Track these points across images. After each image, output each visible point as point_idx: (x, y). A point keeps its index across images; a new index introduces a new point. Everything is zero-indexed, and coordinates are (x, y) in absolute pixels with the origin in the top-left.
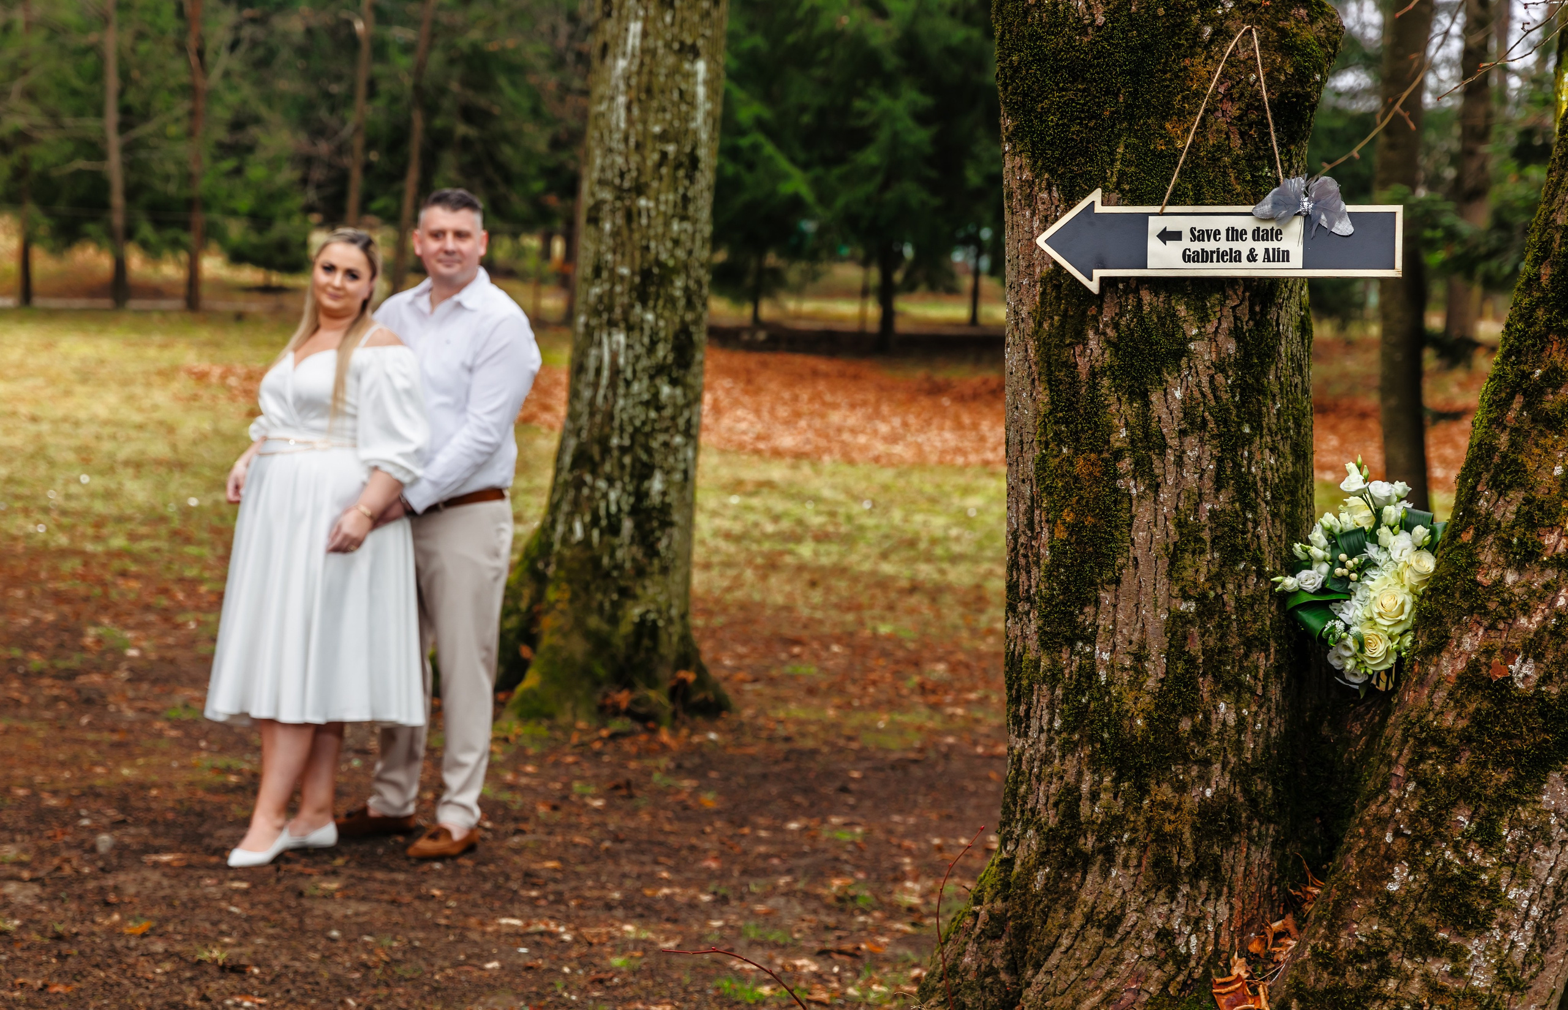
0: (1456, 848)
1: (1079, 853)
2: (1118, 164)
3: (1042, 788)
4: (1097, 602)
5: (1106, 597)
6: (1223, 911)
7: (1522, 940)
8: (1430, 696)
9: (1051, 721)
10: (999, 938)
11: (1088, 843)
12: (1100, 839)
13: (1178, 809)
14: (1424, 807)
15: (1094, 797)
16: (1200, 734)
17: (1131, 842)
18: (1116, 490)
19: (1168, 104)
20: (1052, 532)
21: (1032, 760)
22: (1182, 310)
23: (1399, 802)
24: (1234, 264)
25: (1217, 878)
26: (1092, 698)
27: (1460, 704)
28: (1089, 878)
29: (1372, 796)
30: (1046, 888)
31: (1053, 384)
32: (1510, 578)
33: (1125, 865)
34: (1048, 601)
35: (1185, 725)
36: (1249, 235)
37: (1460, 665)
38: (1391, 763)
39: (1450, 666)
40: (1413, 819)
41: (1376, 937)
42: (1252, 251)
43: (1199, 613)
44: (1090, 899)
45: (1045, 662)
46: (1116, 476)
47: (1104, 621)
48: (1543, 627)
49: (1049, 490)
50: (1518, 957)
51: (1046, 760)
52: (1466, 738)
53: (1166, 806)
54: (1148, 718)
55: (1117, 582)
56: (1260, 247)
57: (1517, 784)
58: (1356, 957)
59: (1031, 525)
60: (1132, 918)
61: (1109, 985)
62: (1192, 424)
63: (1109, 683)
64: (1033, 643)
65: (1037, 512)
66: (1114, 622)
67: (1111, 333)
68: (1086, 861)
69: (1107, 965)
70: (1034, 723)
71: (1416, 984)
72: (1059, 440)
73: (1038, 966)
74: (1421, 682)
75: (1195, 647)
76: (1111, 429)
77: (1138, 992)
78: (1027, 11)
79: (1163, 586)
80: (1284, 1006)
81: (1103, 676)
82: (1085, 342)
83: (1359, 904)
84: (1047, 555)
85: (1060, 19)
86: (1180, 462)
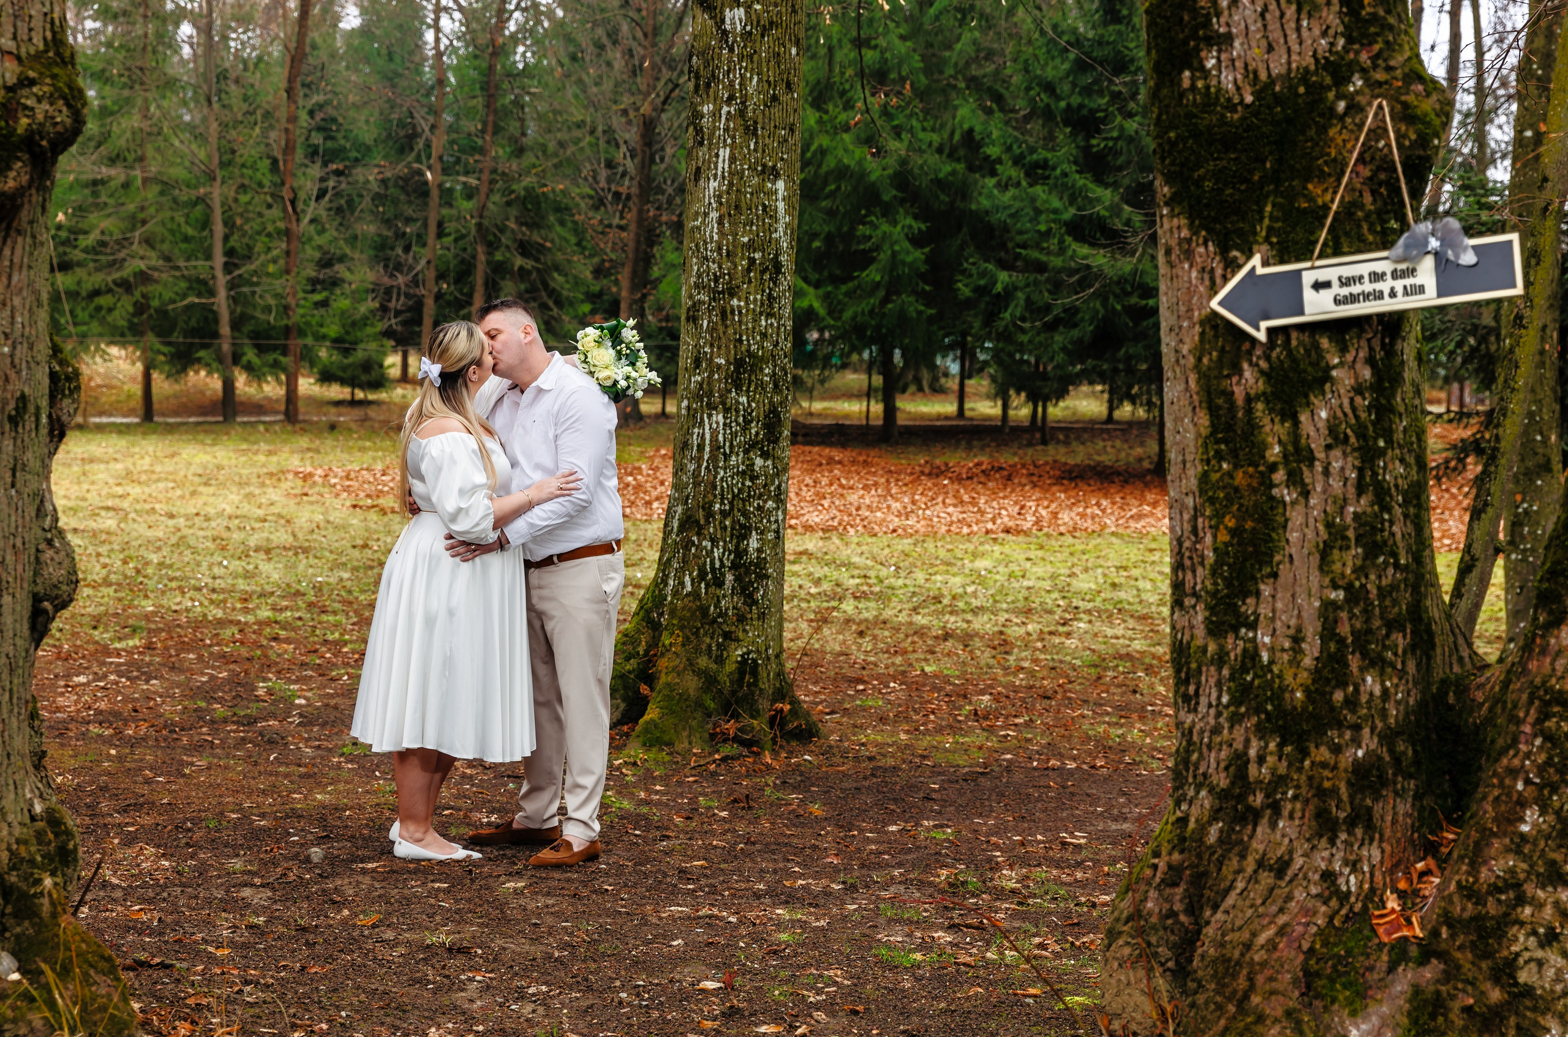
1: (1249, 808)
2: (1266, 222)
3: (1213, 755)
4: (1258, 594)
5: (1266, 590)
6: (1376, 854)
8: (1552, 663)
9: (1219, 697)
10: (1176, 885)
11: (1258, 799)
12: (1267, 796)
13: (1335, 768)
14: (1550, 758)
15: (1261, 760)
16: (1352, 703)
17: (1295, 797)
18: (1272, 498)
19: (1312, 168)
20: (1215, 537)
21: (1202, 732)
22: (1325, 343)
23: (1528, 755)
24: (1378, 302)
25: (1370, 827)
26: (1256, 676)
28: (1259, 830)
29: (1504, 751)
30: (1220, 840)
31: (1213, 410)
33: (1291, 817)
34: (1214, 594)
35: (1338, 696)
36: (1389, 276)
38: (1519, 722)
40: (1541, 770)
41: (1512, 871)
42: (1392, 289)
43: (1347, 600)
44: (1261, 848)
45: (1212, 648)
46: (1272, 486)
47: (1264, 610)
49: (1212, 500)
51: (1216, 730)
53: (1324, 765)
54: (1307, 691)
55: (1275, 575)
56: (1399, 285)
58: (1495, 889)
59: (1195, 531)
60: (1299, 862)
61: (1282, 920)
62: (1336, 437)
63: (1272, 662)
64: (1200, 632)
65: (1200, 520)
66: (1274, 611)
67: (1263, 364)
68: (1256, 815)
69: (1280, 903)
70: (1203, 700)
71: (1548, 911)
72: (1220, 457)
73: (1215, 907)
74: (1544, 651)
75: (1344, 629)
76: (1264, 446)
77: (1308, 924)
78: (1182, 95)
79: (1315, 578)
80: (1435, 933)
81: (1265, 657)
82: (1240, 373)
83: (1496, 844)
84: (1210, 555)
85: (1212, 99)
86: (1326, 472)
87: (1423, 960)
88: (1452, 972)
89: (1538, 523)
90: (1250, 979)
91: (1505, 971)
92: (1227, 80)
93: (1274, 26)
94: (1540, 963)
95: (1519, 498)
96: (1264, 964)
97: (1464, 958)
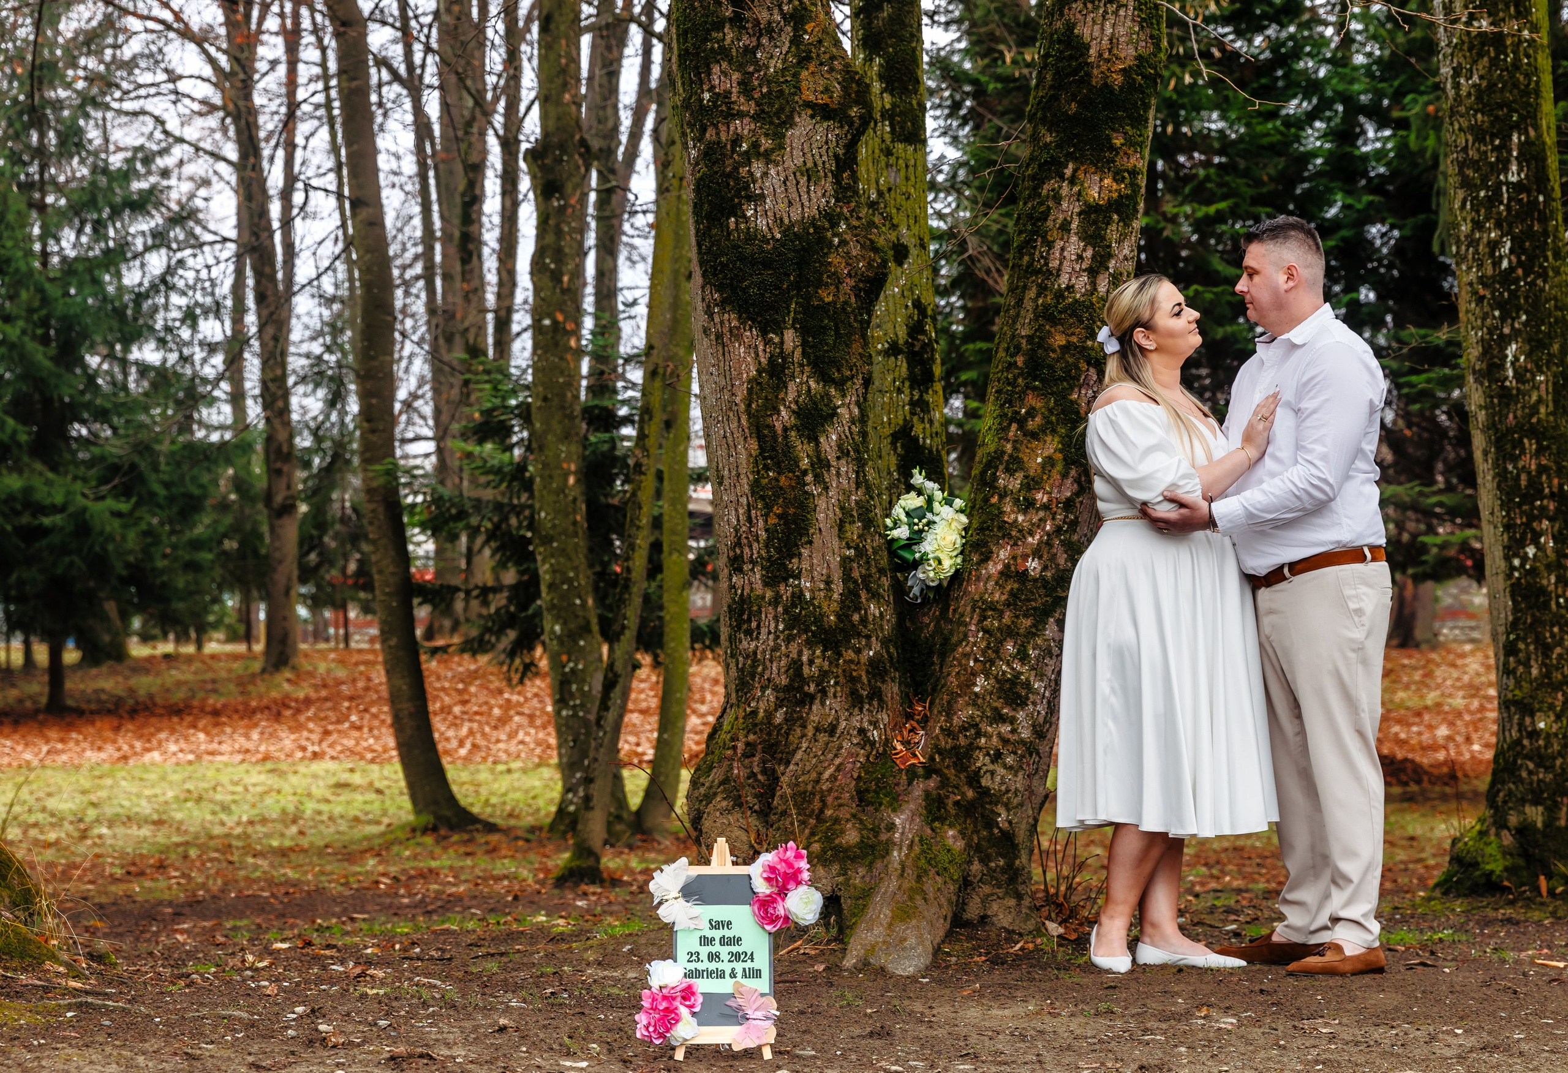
0: (1008, 664)
1: (807, 695)
2: (792, 314)
3: (775, 665)
4: (800, 555)
5: (805, 552)
6: (886, 717)
7: (1042, 709)
8: (985, 585)
9: (776, 627)
10: (753, 755)
11: (812, 688)
12: (817, 685)
13: (859, 663)
14: (989, 643)
15: (811, 662)
16: (864, 621)
17: (837, 683)
18: (806, 492)
19: (820, 280)
20: (766, 521)
21: (764, 652)
22: (833, 391)
23: (975, 644)
25: (881, 701)
26: (802, 609)
27: (1002, 587)
28: (814, 707)
29: (960, 642)
30: (786, 720)
31: (760, 438)
32: (1020, 518)
33: (835, 696)
34: (769, 559)
35: (856, 617)
37: (1000, 567)
38: (966, 625)
39: (994, 568)
40: (984, 652)
41: (972, 717)
43: (856, 556)
44: (816, 719)
45: (769, 594)
46: (805, 484)
47: (805, 565)
48: (1040, 542)
49: (763, 498)
50: (1041, 720)
51: (776, 648)
52: (1008, 604)
53: (851, 661)
54: (838, 616)
55: (811, 542)
57: (1034, 625)
58: (963, 729)
59: (749, 519)
60: (843, 724)
61: (837, 761)
62: (843, 453)
63: (813, 598)
64: (759, 586)
65: (753, 512)
66: (812, 564)
67: (793, 406)
68: (812, 698)
69: (834, 751)
70: (764, 631)
71: (995, 739)
72: (767, 468)
73: (788, 763)
74: (978, 579)
75: (856, 574)
76: (796, 461)
77: (854, 762)
78: (729, 234)
79: (836, 543)
80: (932, 759)
81: (808, 595)
82: (779, 413)
83: (961, 701)
84: (763, 535)
85: (751, 236)
86: (838, 474)
87: (927, 776)
88: (944, 783)
89: (584, 681)
90: (823, 801)
91: (974, 779)
92: (762, 223)
93: (792, 189)
94: (993, 773)
95: (564, 658)
96: (830, 790)
97: (951, 773)
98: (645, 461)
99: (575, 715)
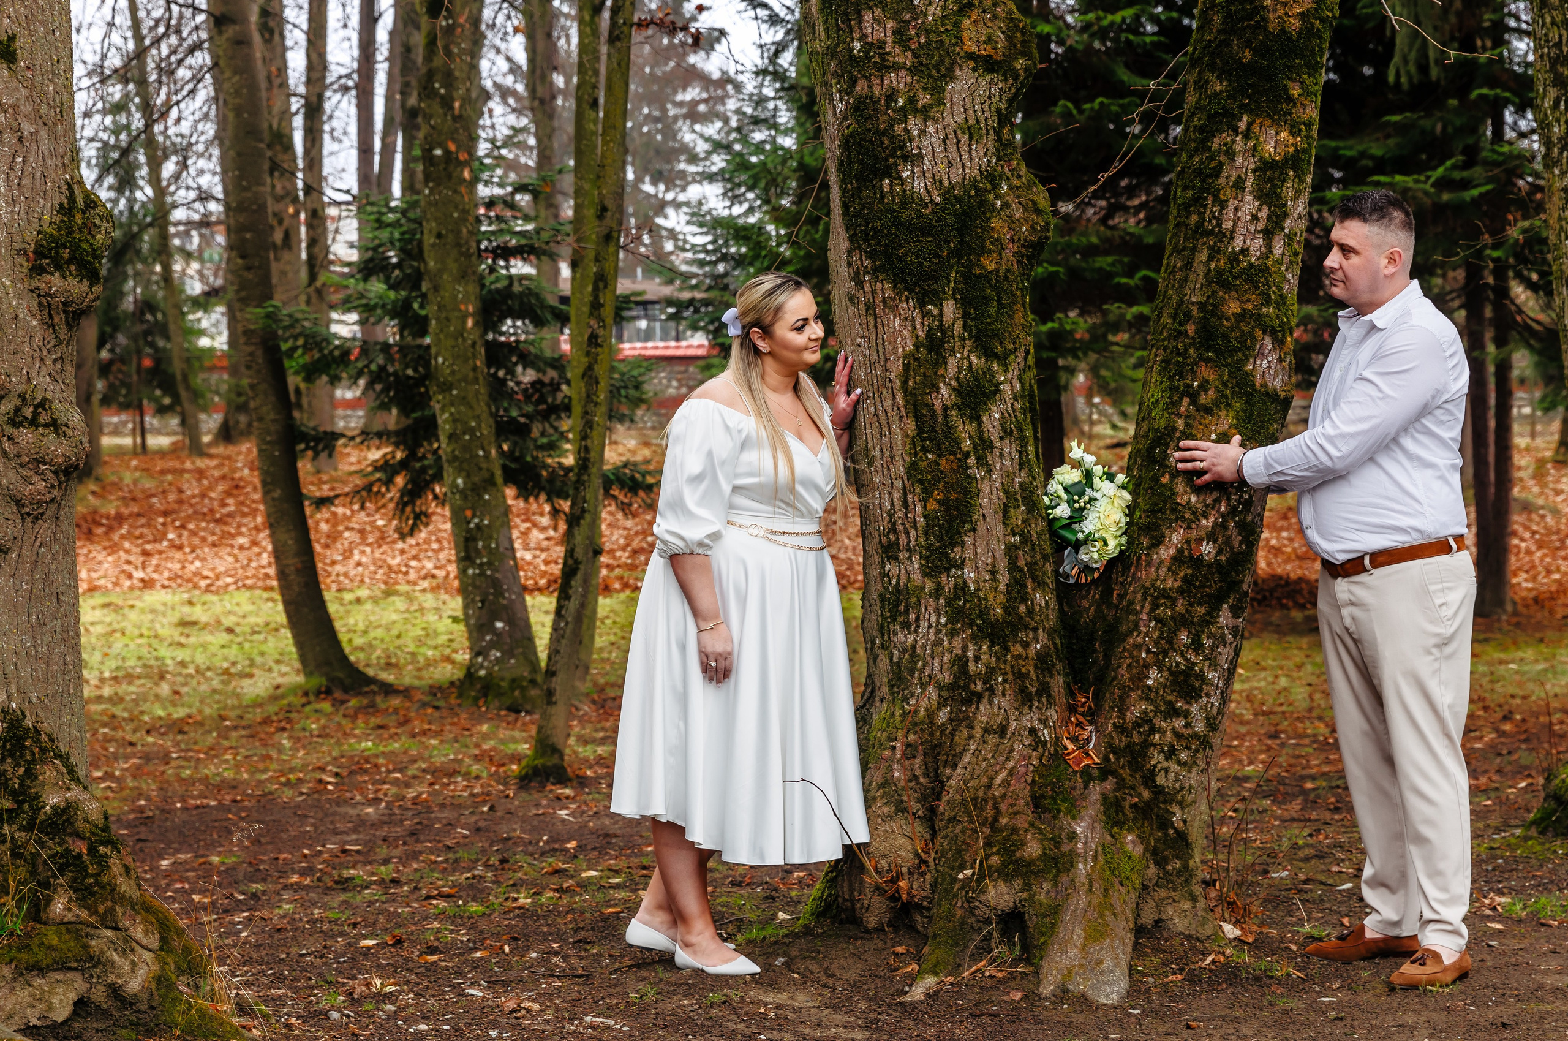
0: (1182, 655)
1: (974, 693)
2: (952, 284)
3: (936, 661)
4: (963, 542)
5: (969, 540)
6: (1054, 713)
7: (1215, 700)
8: (1157, 571)
9: (938, 620)
10: (914, 757)
11: (979, 686)
12: (984, 683)
13: (1027, 657)
14: (1162, 633)
15: (977, 659)
16: (1030, 612)
17: (1005, 681)
18: (969, 476)
19: (983, 247)
20: (925, 507)
21: (924, 646)
22: (995, 366)
23: (1147, 634)
25: (1049, 696)
26: (966, 601)
27: (1175, 573)
28: (982, 707)
29: (1131, 632)
30: (951, 720)
31: (918, 418)
32: (1193, 499)
33: (1004, 695)
34: (928, 547)
37: (1172, 552)
38: (1137, 613)
39: (1165, 553)
40: (1156, 643)
41: (1145, 712)
43: (1021, 543)
44: (984, 719)
45: (929, 585)
46: (968, 468)
47: (968, 554)
48: (1215, 524)
49: (920, 482)
50: (1215, 711)
51: (938, 643)
52: (1181, 591)
53: (1019, 656)
54: (1005, 608)
55: (974, 530)
57: (1208, 613)
58: (1137, 725)
59: (905, 504)
60: (1014, 724)
61: (1010, 765)
62: (1006, 433)
63: (978, 590)
64: (917, 576)
65: (910, 497)
66: (976, 553)
67: (954, 383)
68: (979, 697)
69: (1006, 754)
70: (923, 624)
71: (1169, 734)
72: (925, 450)
73: (954, 766)
74: (1149, 564)
75: (1021, 563)
76: (958, 443)
77: (1027, 766)
78: (882, 197)
79: (1000, 529)
80: (1106, 759)
81: (972, 587)
82: (938, 391)
83: (1133, 695)
84: (921, 522)
85: (907, 200)
86: (1002, 456)
87: (1103, 778)
88: (1121, 785)
89: (491, 537)
90: (996, 808)
91: (1149, 779)
92: (919, 185)
93: (952, 149)
94: (1167, 770)
95: (469, 513)
96: (1003, 796)
97: (1126, 773)
98: (601, 332)
99: (482, 574)
